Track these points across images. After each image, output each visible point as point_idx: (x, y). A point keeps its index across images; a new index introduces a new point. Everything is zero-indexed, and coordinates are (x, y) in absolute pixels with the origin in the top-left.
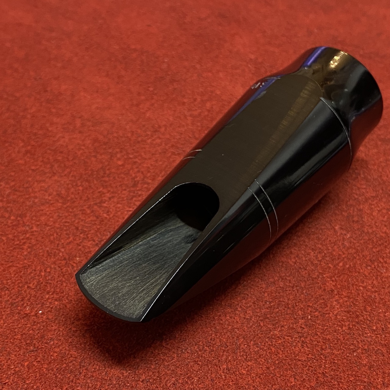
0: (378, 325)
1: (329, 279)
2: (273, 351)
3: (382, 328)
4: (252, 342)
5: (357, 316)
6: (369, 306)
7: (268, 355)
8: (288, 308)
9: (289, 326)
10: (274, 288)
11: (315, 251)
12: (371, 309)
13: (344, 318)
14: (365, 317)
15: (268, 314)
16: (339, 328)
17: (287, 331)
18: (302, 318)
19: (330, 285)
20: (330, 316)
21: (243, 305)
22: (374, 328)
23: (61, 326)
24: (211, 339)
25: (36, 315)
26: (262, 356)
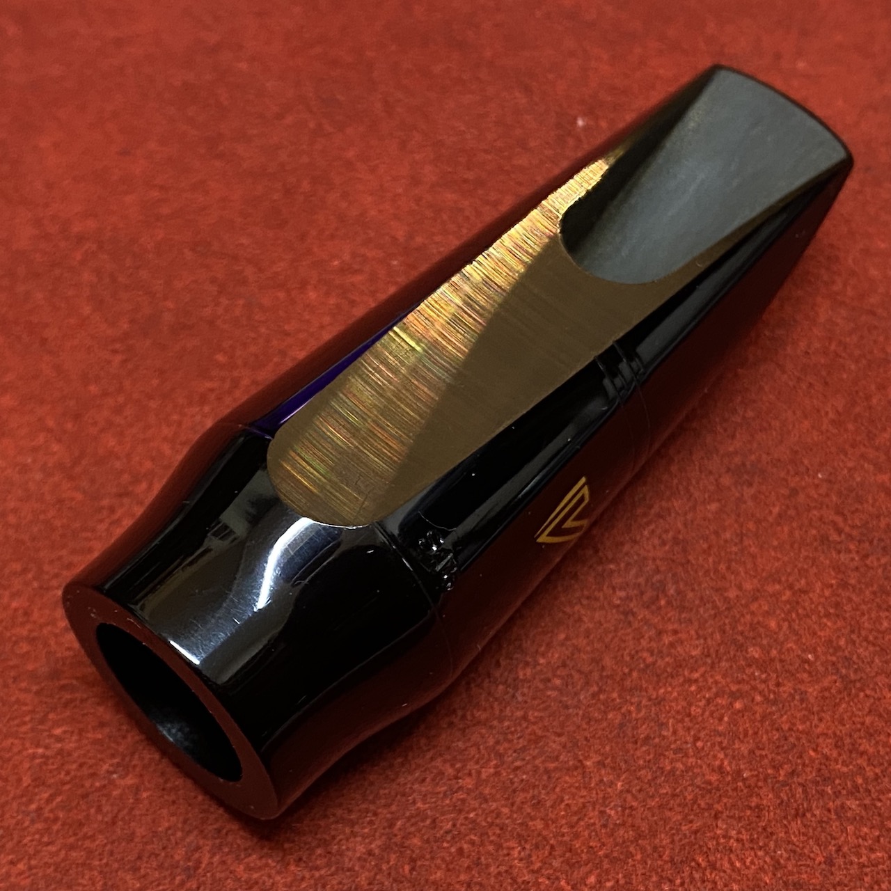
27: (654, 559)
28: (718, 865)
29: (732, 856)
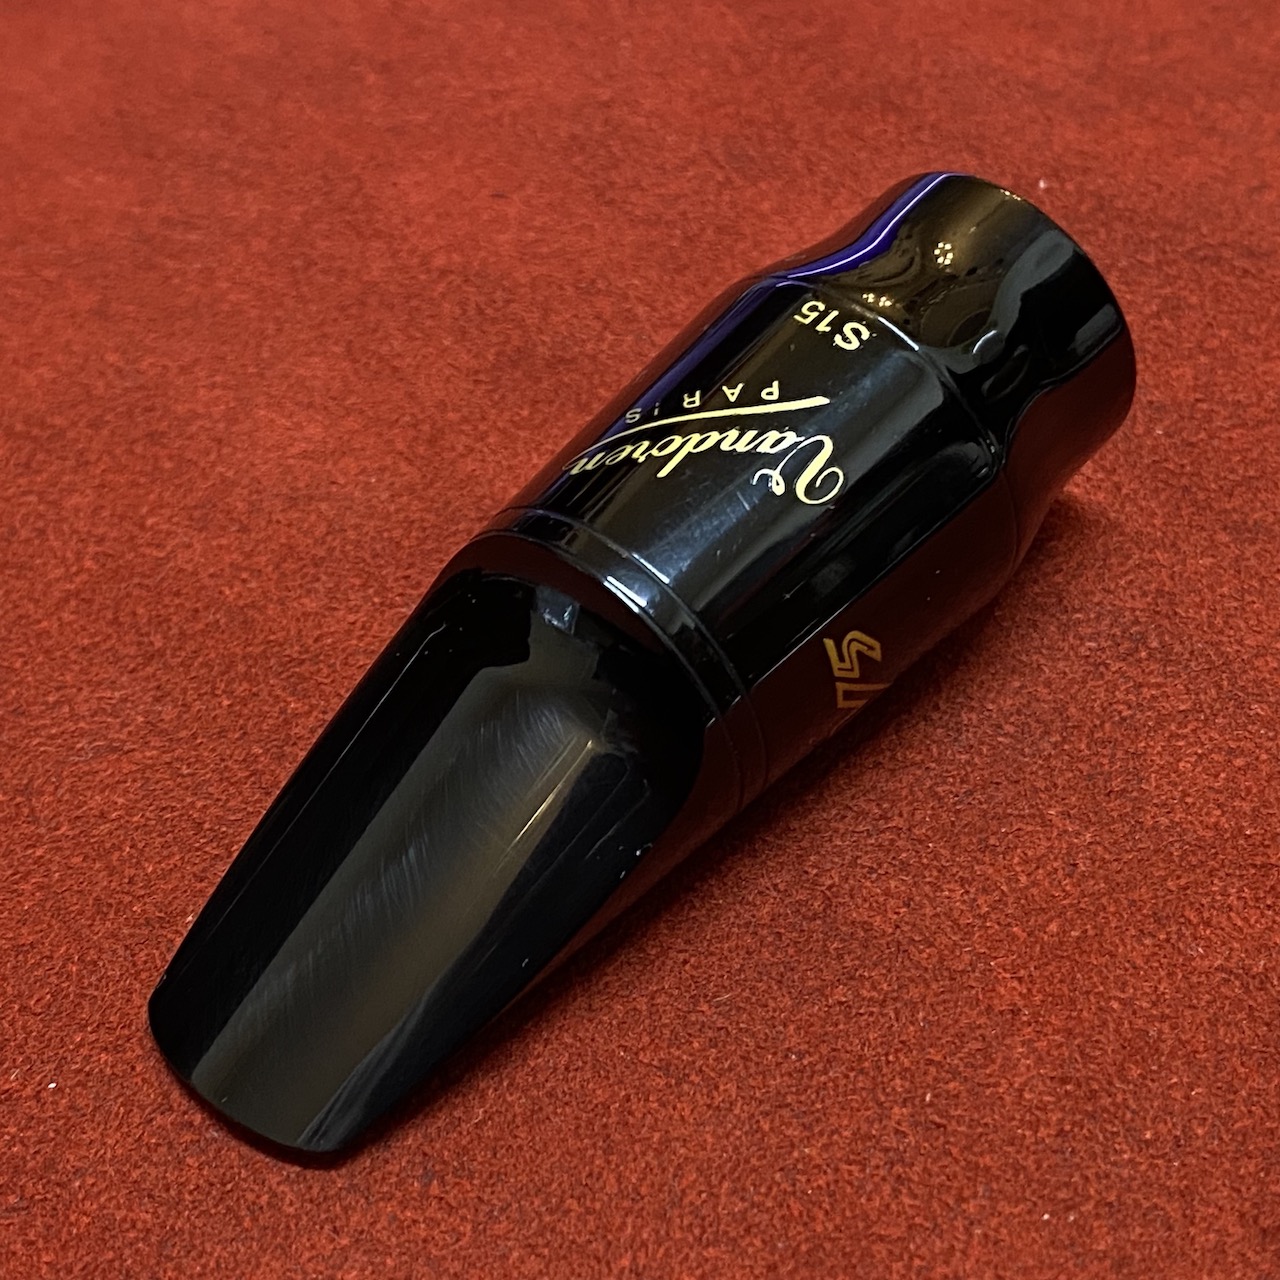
0: (1161, 1125)
1: (1008, 976)
2: (796, 1213)
3: (1176, 1137)
4: (726, 1185)
5: (1093, 1096)
6: (1136, 1063)
7: (778, 1226)
8: (862, 1071)
9: (859, 1129)
10: (820, 1009)
11: (970, 885)
12: (1140, 1075)
13: (1047, 1098)
14: (1119, 1098)
15: (792, 1093)
16: (1028, 1133)
17: (849, 1144)
18: (905, 1100)
19: (1009, 991)
20: (997, 1093)
21: (708, 1066)
22: (1148, 1136)
23: (110, 1132)
24: (590, 1175)
25: (37, 1096)
26: (755, 1230)
27: (1133, 610)
28: (1214, 922)
29: (1232, 914)
